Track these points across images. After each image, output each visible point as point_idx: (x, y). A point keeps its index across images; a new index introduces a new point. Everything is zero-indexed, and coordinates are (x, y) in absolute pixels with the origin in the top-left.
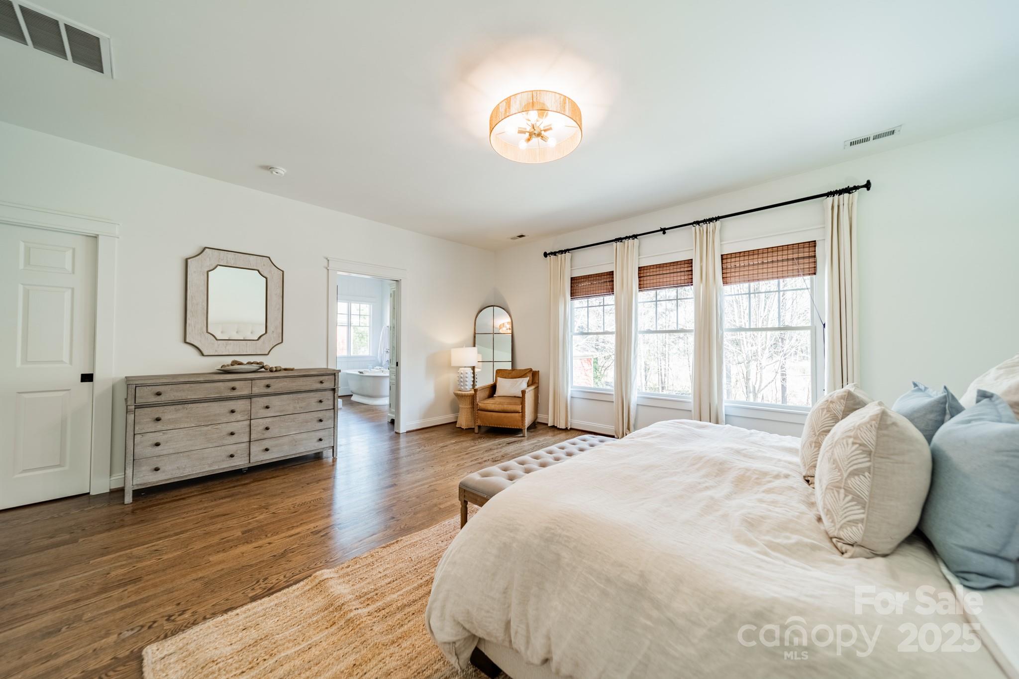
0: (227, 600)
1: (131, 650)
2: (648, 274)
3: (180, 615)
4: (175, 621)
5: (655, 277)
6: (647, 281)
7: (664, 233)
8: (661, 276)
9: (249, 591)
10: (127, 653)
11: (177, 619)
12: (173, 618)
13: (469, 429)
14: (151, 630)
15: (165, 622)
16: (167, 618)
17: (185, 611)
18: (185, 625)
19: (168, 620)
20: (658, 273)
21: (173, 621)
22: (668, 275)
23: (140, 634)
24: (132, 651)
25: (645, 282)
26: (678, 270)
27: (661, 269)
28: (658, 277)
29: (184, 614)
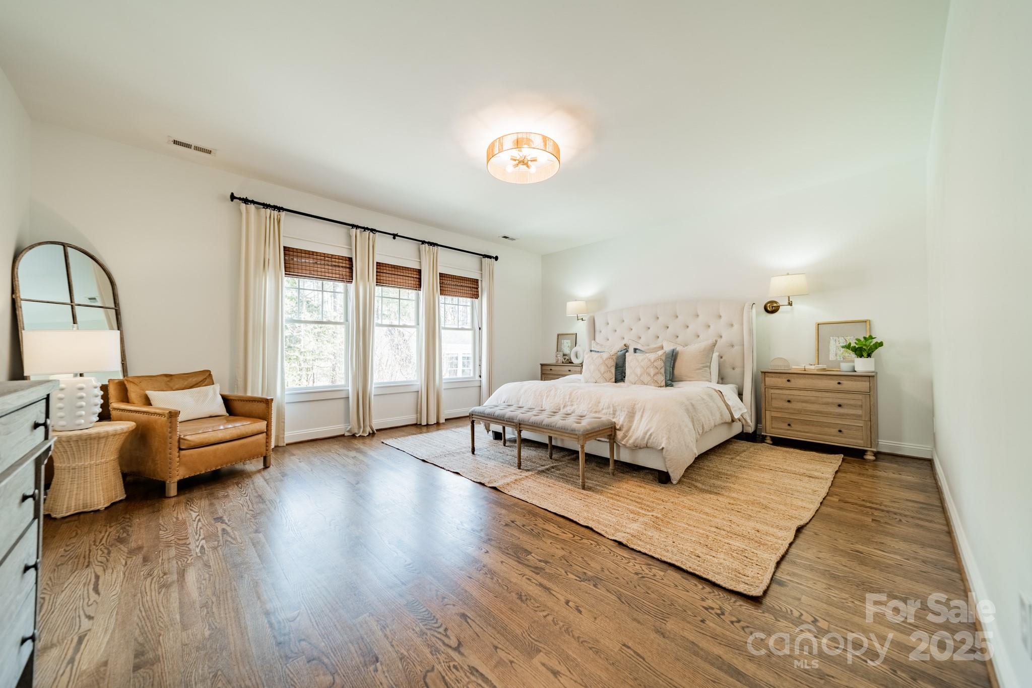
0: (676, 586)
1: (763, 615)
2: (385, 271)
3: (712, 609)
4: (720, 607)
5: (390, 276)
6: (384, 277)
7: (394, 238)
8: (396, 276)
9: (658, 577)
10: (766, 615)
11: (718, 607)
12: (719, 612)
13: (113, 504)
14: (741, 617)
15: (726, 614)
16: (722, 616)
17: (706, 609)
18: (718, 597)
19: (723, 614)
20: (393, 272)
21: (721, 608)
22: (401, 277)
23: (749, 623)
24: (763, 613)
25: (382, 278)
26: (410, 275)
27: (396, 270)
28: (393, 276)
29: (710, 607)
